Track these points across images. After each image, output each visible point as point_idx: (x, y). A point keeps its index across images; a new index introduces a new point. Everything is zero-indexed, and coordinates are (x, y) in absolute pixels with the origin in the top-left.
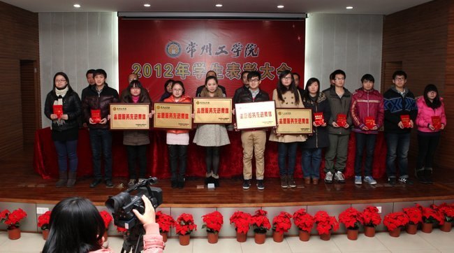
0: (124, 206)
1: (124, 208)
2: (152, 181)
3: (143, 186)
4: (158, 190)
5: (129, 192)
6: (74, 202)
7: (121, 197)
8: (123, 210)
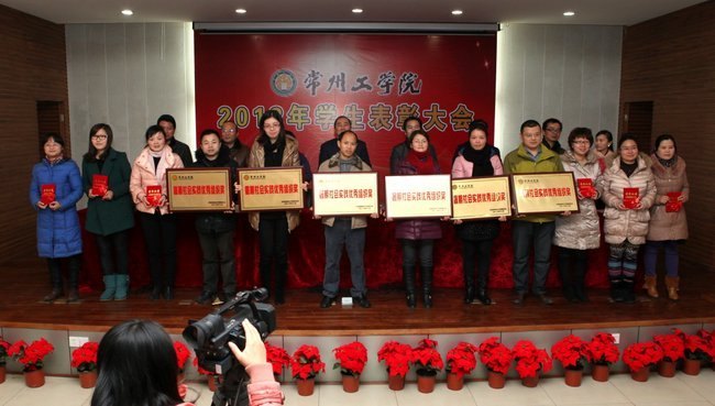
0: (213, 336)
1: (214, 340)
2: (258, 294)
3: (244, 303)
4: (268, 308)
5: (221, 314)
6: (135, 327)
7: (209, 323)
8: (212, 343)
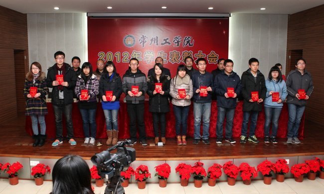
0: (105, 161)
2: (127, 143)
3: (121, 146)
4: (132, 150)
5: (110, 151)
6: (69, 159)
7: (103, 155)
8: (104, 164)
